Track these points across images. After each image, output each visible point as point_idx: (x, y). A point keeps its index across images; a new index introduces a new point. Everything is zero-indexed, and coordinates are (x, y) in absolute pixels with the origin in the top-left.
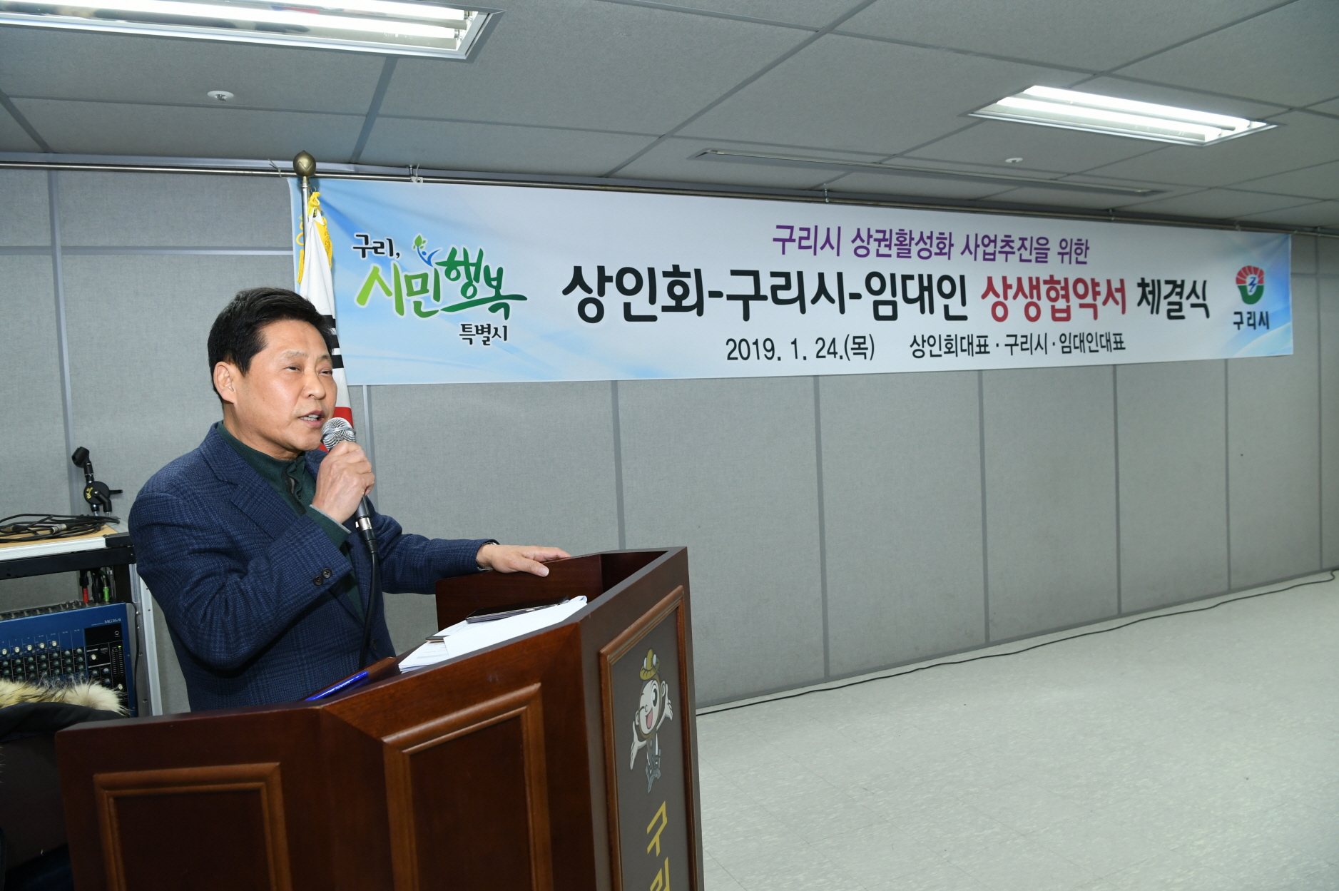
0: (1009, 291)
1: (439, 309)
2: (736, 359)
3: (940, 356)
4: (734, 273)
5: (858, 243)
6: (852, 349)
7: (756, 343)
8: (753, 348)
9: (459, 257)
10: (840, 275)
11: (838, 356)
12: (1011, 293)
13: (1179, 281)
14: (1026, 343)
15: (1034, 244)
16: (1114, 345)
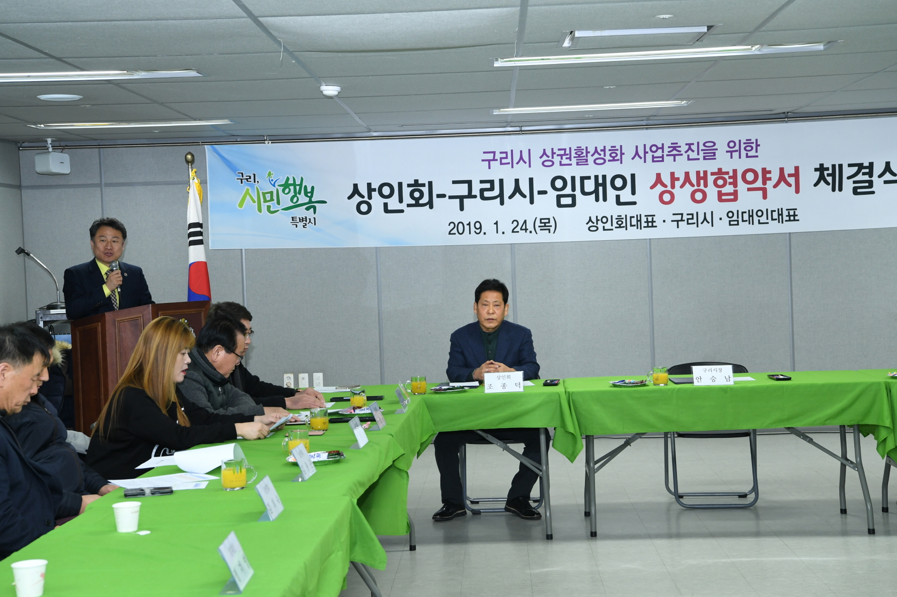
0: (676, 182)
1: (280, 209)
2: (455, 234)
3: (612, 230)
4: (454, 182)
5: (545, 158)
6: (539, 227)
7: (469, 224)
8: (467, 227)
9: (291, 181)
10: (531, 180)
11: (528, 231)
12: (678, 184)
13: (866, 164)
14: (692, 219)
15: (702, 147)
16: (786, 218)
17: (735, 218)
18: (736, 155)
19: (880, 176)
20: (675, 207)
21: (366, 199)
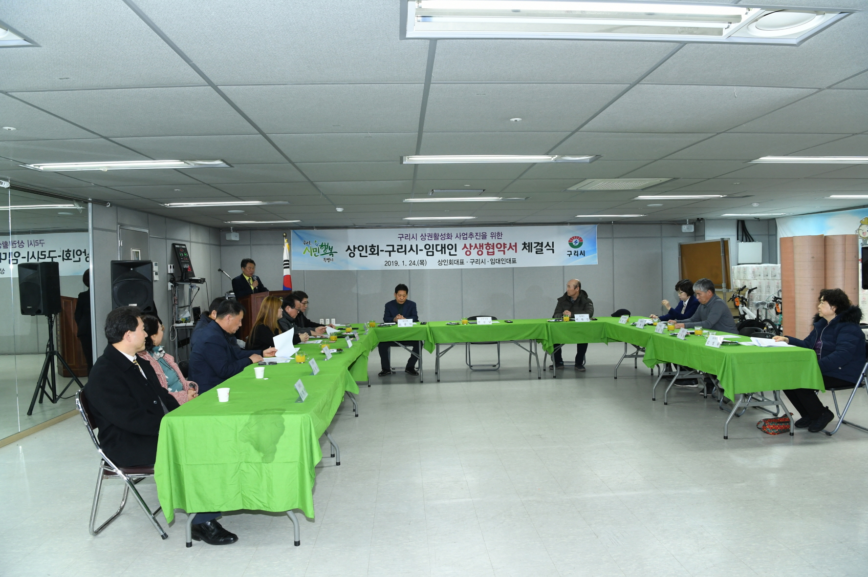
1: (319, 255)
2: (387, 266)
3: (447, 265)
4: (387, 246)
5: (422, 237)
6: (420, 263)
8: (392, 263)
9: (324, 244)
10: (417, 245)
11: (415, 265)
12: (472, 248)
13: (540, 243)
14: (477, 262)
15: (481, 234)
16: (512, 262)
17: (493, 261)
18: (494, 238)
19: (545, 247)
20: (471, 257)
21: (353, 251)
